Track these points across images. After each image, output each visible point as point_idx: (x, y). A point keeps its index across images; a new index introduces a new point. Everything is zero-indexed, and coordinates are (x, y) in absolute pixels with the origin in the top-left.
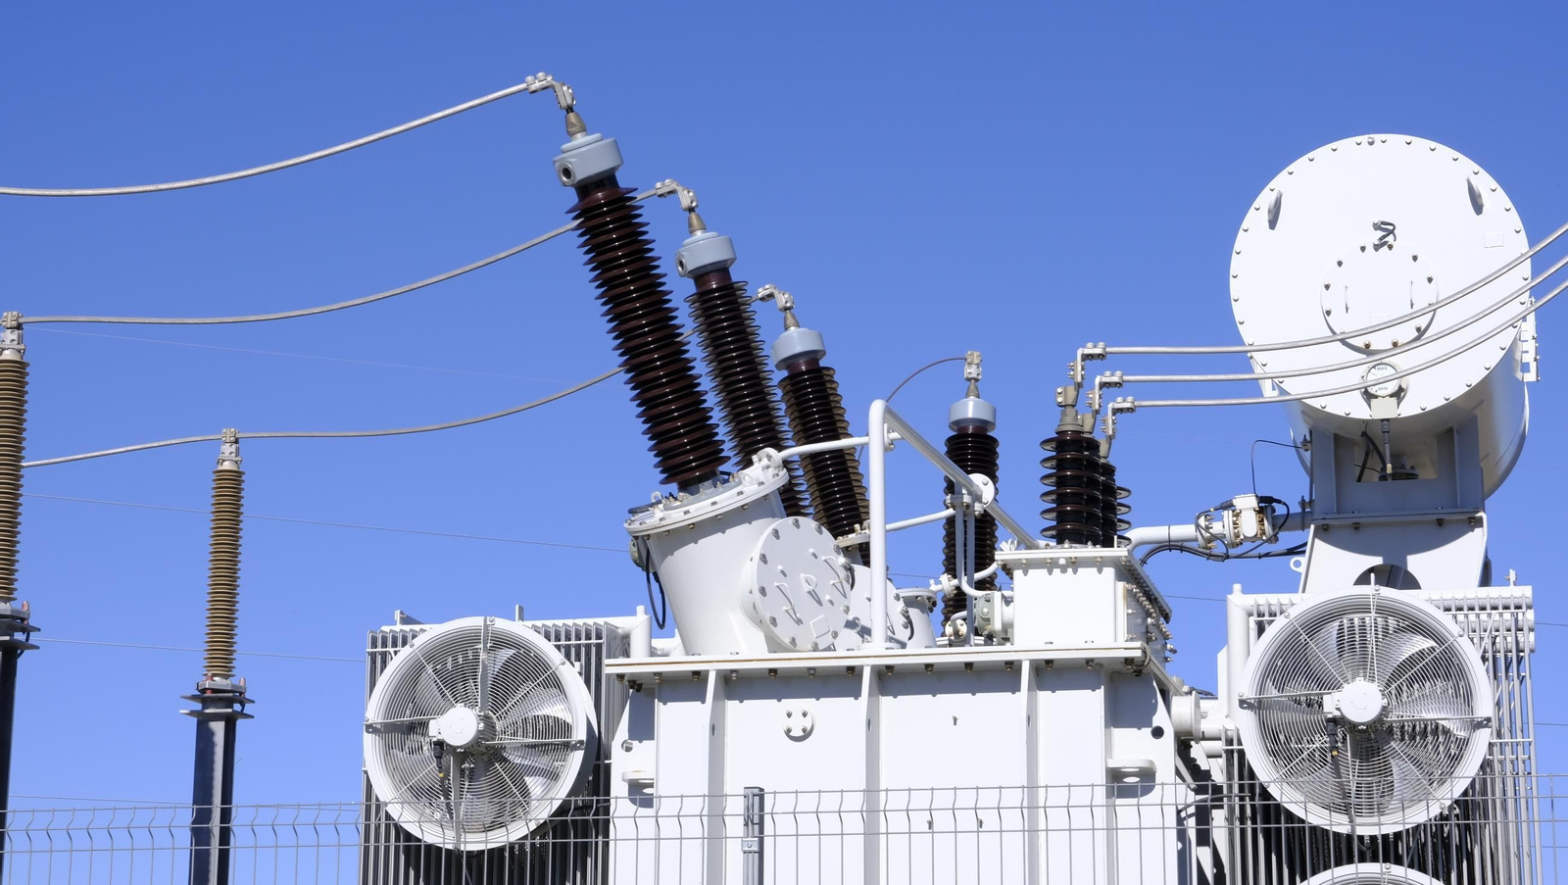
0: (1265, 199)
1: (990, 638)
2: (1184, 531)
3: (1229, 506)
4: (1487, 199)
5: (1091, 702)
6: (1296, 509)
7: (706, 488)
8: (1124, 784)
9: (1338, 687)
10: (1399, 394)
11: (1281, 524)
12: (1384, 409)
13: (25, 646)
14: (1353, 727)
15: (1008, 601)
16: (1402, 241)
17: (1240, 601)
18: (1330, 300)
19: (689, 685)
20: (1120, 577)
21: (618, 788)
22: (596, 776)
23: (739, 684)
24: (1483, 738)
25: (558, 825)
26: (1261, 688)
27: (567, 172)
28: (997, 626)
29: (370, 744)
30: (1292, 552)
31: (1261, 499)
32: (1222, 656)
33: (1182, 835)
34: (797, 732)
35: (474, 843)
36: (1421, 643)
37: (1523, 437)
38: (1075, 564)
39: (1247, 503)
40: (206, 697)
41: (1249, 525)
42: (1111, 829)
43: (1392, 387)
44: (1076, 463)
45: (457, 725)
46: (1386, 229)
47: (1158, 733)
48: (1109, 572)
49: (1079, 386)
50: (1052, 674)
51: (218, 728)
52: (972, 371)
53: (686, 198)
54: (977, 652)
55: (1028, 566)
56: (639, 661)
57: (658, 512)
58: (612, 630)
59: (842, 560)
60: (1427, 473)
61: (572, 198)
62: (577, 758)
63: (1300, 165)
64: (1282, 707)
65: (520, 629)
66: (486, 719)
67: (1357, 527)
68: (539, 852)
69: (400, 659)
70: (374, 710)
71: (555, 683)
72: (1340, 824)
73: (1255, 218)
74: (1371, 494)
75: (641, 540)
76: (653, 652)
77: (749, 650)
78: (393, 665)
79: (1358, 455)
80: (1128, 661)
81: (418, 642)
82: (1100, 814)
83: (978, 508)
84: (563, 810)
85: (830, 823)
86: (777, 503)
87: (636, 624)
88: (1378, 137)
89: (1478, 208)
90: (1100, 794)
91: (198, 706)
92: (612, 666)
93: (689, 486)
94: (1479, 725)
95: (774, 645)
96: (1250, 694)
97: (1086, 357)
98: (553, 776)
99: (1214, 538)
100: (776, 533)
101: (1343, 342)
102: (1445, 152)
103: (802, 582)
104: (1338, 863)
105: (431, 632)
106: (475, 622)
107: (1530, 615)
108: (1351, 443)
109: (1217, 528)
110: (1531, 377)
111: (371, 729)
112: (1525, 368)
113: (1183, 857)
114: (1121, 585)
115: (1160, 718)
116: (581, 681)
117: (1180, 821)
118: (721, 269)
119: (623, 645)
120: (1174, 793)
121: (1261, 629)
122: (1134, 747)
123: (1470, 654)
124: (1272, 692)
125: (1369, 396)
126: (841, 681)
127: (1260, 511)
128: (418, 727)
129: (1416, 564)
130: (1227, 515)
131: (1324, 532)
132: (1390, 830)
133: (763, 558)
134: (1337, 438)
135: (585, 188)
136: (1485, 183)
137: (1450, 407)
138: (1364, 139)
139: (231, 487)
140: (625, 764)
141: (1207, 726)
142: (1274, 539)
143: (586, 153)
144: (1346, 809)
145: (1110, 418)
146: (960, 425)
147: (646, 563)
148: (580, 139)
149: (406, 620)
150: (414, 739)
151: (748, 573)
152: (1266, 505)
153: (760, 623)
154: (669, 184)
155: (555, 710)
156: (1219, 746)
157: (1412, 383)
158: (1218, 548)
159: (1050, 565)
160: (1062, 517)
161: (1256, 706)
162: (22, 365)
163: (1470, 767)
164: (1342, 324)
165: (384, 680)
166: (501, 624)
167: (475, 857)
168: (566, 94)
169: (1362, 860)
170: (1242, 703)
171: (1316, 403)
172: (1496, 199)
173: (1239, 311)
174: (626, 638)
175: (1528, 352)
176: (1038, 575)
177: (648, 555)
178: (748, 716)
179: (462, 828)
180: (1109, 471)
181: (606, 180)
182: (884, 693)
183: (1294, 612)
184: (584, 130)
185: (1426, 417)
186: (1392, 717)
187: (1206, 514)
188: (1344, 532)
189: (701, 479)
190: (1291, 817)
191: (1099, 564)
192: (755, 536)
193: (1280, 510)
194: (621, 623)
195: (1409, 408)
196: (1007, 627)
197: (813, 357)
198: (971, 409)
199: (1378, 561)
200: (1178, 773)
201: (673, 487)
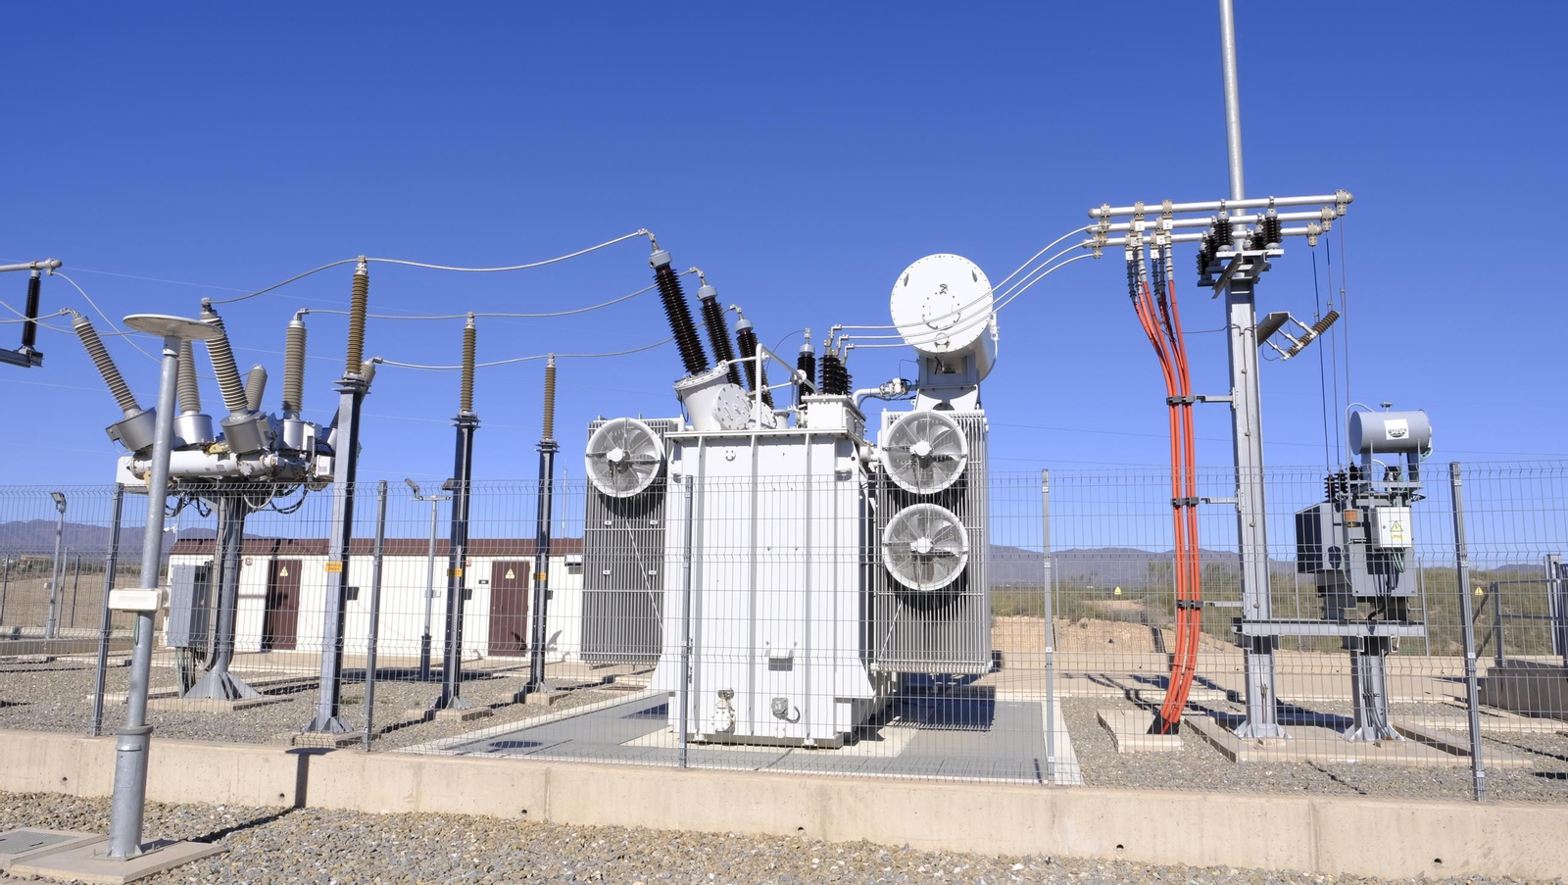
0: (903, 276)
1: (800, 426)
2: (876, 391)
3: (891, 382)
4: (978, 276)
5: (830, 448)
6: (914, 383)
7: (701, 374)
8: (842, 476)
9: (915, 443)
10: (947, 344)
11: (908, 389)
12: (942, 349)
13: (476, 427)
14: (920, 457)
15: (806, 413)
16: (950, 291)
17: (885, 414)
18: (925, 311)
19: (692, 442)
20: (844, 406)
21: (670, 476)
22: (663, 472)
23: (710, 441)
24: (964, 461)
25: (651, 488)
26: (890, 444)
27: (652, 264)
28: (802, 422)
29: (588, 461)
30: (912, 398)
31: (902, 380)
32: (879, 433)
33: (862, 493)
34: (730, 458)
35: (623, 495)
36: (945, 429)
37: (995, 360)
38: (828, 401)
39: (897, 381)
40: (545, 445)
41: (898, 389)
42: (836, 490)
43: (945, 341)
44: (831, 366)
45: (616, 455)
46: (944, 287)
47: (853, 459)
48: (840, 404)
49: (832, 340)
50: (816, 438)
51: (547, 456)
52: (807, 335)
53: (700, 274)
54: (795, 431)
55: (813, 401)
56: (680, 433)
57: (685, 382)
58: (671, 423)
59: (748, 399)
60: (959, 371)
61: (655, 273)
62: (657, 466)
63: (914, 264)
64: (897, 451)
65: (639, 422)
66: (626, 452)
67: (934, 389)
68: (645, 499)
69: (598, 431)
70: (589, 450)
71: (650, 443)
72: (913, 490)
73: (900, 282)
74: (940, 378)
75: (679, 391)
76: (686, 430)
77: (715, 430)
78: (596, 433)
79: (935, 364)
80: (843, 434)
81: (603, 426)
82: (832, 486)
83: (800, 381)
84: (653, 483)
85: (738, 488)
86: (726, 379)
87: (680, 421)
88: (942, 255)
89: (976, 280)
90: (832, 478)
91: (540, 448)
92: (667, 435)
93: (695, 373)
94: (963, 457)
95: (723, 428)
96: (886, 445)
97: (834, 330)
98: (649, 473)
99: (886, 393)
100: (724, 390)
101: (928, 324)
102: (965, 260)
103: (733, 406)
104: (912, 504)
105: (608, 423)
106: (623, 419)
107: (985, 420)
108: (932, 361)
109: (887, 390)
110: (996, 339)
111: (588, 455)
112: (994, 335)
113: (862, 503)
114: (844, 408)
115: (854, 453)
116: (660, 440)
117: (861, 486)
118: (712, 298)
119: (675, 428)
120: (859, 478)
121: (892, 422)
122: (845, 464)
123: (962, 435)
124: (894, 445)
125: (937, 344)
126: (744, 441)
127: (902, 384)
128: (603, 455)
129: (953, 402)
130: (891, 385)
131: (923, 391)
132: (937, 491)
133: (720, 398)
134: (928, 359)
135: (659, 269)
136: (978, 271)
137: (965, 349)
138: (937, 255)
139: (552, 373)
140: (673, 468)
141: (873, 457)
142: (906, 393)
143: (659, 257)
144: (917, 484)
145: (846, 351)
146: (802, 354)
147: (681, 399)
148: (657, 252)
149: (602, 419)
150: (602, 459)
151: (714, 403)
152: (904, 382)
153: (718, 420)
154: (694, 269)
155: (651, 453)
156: (877, 464)
157: (952, 340)
158: (887, 397)
159: (820, 401)
160: (825, 385)
161: (888, 450)
162: (474, 330)
163: (961, 469)
164: (927, 319)
165: (593, 437)
166: (632, 420)
167: (623, 499)
168: (652, 236)
169: (920, 502)
170: (883, 449)
171: (918, 346)
172: (982, 276)
173: (893, 315)
174: (677, 425)
175: (994, 330)
176: (816, 404)
177: (682, 396)
178: (712, 452)
179: (618, 490)
180: (844, 369)
181: (666, 266)
182: (760, 444)
183: (901, 418)
184: (658, 249)
185: (956, 351)
186: (933, 455)
187: (884, 385)
188: (929, 390)
189: (699, 371)
190: (896, 486)
191: (837, 401)
192: (717, 390)
193: (909, 384)
194: (675, 420)
195: (951, 349)
196: (805, 422)
197: (748, 330)
198: (806, 348)
199: (940, 401)
200: (860, 471)
201: (690, 373)
